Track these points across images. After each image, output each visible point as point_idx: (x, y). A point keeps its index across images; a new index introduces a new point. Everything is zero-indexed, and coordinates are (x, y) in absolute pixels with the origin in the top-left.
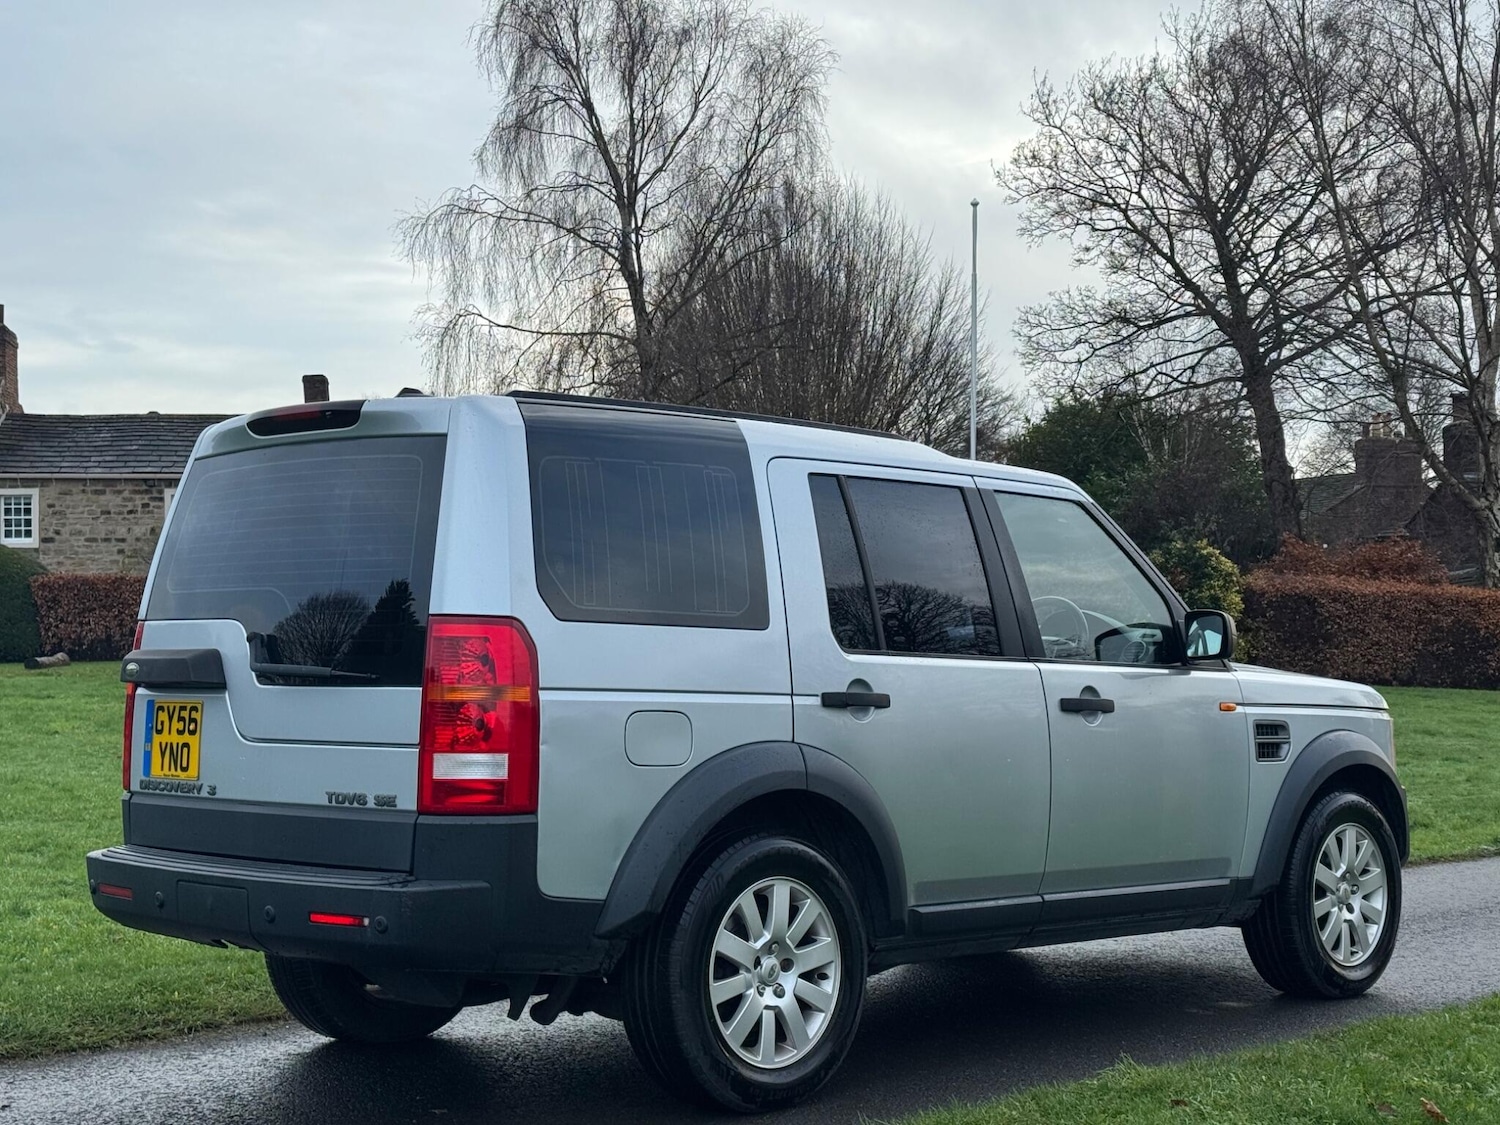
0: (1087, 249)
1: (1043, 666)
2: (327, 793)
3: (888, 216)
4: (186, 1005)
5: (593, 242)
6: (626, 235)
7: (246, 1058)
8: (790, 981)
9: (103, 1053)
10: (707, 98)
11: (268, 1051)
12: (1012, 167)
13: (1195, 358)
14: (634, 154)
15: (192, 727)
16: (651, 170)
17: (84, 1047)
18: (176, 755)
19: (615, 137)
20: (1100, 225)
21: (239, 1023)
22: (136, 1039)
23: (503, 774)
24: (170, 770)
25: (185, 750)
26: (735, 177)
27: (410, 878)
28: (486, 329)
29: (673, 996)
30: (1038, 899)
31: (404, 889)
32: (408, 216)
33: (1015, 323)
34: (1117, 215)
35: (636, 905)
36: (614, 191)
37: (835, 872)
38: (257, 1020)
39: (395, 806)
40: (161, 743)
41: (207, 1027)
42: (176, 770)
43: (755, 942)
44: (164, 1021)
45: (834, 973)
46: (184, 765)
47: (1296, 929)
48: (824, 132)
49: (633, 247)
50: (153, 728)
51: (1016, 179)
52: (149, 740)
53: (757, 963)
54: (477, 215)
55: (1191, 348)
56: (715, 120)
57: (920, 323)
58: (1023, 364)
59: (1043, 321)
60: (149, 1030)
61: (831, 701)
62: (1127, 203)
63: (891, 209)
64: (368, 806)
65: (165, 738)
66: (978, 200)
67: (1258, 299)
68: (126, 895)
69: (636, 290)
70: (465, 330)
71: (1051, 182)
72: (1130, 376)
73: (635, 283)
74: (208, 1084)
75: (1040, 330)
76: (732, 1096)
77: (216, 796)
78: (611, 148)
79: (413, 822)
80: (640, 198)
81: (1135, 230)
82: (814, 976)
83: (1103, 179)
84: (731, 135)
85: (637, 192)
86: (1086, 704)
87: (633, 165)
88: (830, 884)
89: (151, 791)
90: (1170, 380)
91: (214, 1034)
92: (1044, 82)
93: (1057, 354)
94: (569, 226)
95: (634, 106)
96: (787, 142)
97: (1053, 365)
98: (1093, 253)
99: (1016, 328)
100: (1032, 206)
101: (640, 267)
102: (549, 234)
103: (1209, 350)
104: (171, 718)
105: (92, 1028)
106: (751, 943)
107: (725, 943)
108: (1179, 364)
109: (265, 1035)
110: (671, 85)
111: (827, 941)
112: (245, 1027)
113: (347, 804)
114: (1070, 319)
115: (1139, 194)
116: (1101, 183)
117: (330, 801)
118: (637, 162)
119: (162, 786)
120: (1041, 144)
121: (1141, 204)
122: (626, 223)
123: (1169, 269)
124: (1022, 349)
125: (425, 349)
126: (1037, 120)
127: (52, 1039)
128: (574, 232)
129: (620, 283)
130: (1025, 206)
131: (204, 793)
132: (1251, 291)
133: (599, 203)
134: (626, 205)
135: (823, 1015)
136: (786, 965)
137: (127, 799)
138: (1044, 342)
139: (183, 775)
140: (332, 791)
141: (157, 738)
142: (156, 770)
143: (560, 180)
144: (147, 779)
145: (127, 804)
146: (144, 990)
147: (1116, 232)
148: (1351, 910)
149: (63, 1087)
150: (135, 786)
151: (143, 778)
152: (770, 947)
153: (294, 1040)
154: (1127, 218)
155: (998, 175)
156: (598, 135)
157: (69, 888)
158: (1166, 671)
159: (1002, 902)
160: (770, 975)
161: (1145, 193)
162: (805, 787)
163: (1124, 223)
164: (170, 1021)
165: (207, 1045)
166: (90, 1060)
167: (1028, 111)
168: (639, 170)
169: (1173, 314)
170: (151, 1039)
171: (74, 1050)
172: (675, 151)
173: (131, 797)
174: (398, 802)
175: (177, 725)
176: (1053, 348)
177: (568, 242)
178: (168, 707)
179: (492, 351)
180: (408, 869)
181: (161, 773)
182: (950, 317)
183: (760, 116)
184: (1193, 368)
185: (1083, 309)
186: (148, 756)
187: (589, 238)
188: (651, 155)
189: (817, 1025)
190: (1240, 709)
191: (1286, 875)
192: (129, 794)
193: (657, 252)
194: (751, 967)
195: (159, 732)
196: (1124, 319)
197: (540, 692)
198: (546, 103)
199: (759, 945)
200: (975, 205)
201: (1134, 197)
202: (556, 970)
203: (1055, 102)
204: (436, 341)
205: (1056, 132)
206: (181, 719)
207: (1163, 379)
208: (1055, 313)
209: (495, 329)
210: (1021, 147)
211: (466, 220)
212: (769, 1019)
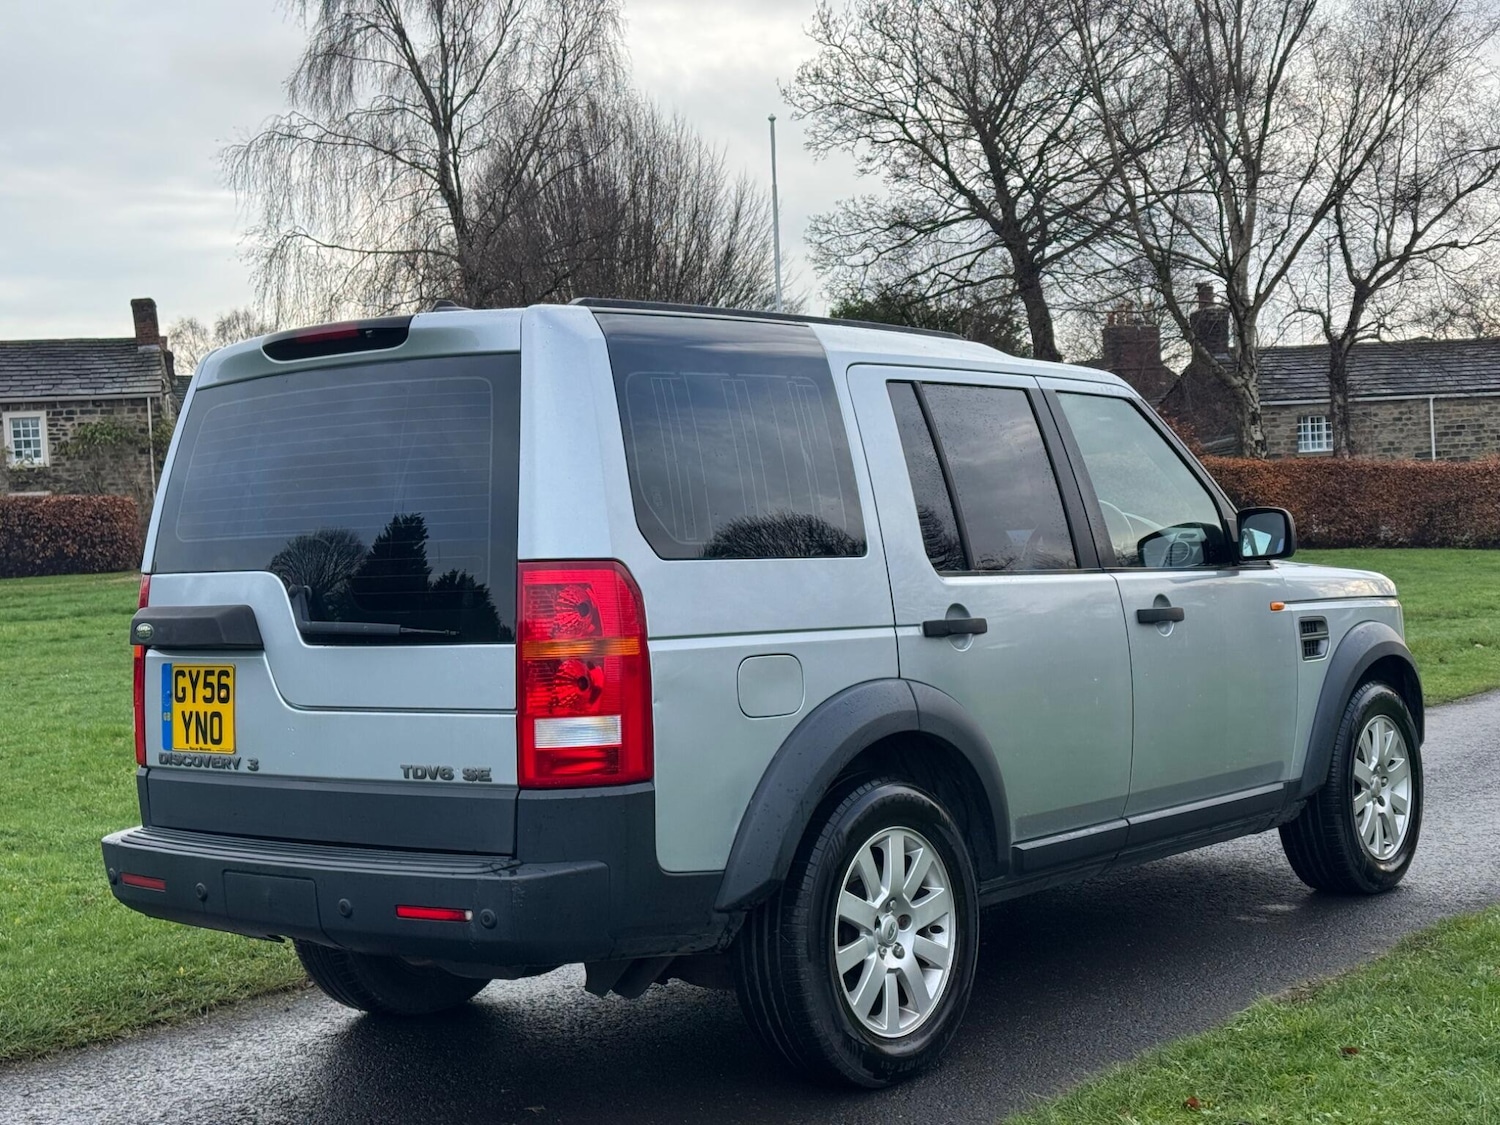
0: (869, 160)
1: (1120, 576)
2: (402, 767)
3: (684, 135)
4: (191, 980)
5: (412, 164)
6: (443, 157)
7: (281, 1043)
8: (908, 939)
9: (116, 1046)
10: (514, 22)
11: (301, 1033)
12: (797, 85)
13: (969, 259)
14: (447, 77)
15: (223, 693)
16: (465, 93)
17: (94, 1041)
18: (204, 727)
19: (427, 61)
20: (881, 137)
21: (254, 997)
22: (148, 1025)
23: (615, 739)
24: (197, 742)
25: (216, 720)
26: (545, 98)
27: (514, 862)
28: (313, 250)
29: (802, 970)
30: (1123, 823)
31: (515, 878)
32: (229, 144)
33: (806, 231)
34: (895, 127)
35: (760, 873)
36: (430, 114)
37: (946, 816)
38: (272, 992)
39: (490, 780)
40: (183, 713)
41: (221, 1004)
42: (205, 742)
43: (874, 900)
44: (173, 1002)
45: (949, 925)
46: (216, 737)
47: (1340, 827)
48: (626, 53)
49: (452, 168)
50: (171, 696)
51: (802, 96)
52: (167, 708)
53: (878, 924)
54: (299, 141)
55: (967, 248)
56: (522, 44)
57: (718, 236)
58: (815, 269)
59: (832, 228)
60: (161, 1014)
61: (933, 630)
62: (904, 116)
63: (687, 126)
64: (454, 781)
65: (188, 706)
66: (775, 115)
67: (1026, 201)
68: (157, 887)
69: (456, 209)
70: (292, 251)
71: (834, 98)
72: (912, 278)
73: (454, 201)
74: (254, 1084)
75: (829, 236)
76: (861, 1073)
77: (258, 772)
78: (424, 72)
79: (514, 798)
80: (455, 120)
81: (913, 142)
82: (930, 930)
83: (882, 95)
84: (538, 57)
85: (453, 112)
86: (1158, 615)
87: (447, 87)
88: (941, 829)
89: (174, 766)
90: (948, 278)
91: (230, 1012)
92: (824, 4)
93: (846, 259)
94: (387, 147)
95: (445, 31)
96: (590, 64)
97: (843, 268)
98: (878, 162)
99: (808, 235)
100: (816, 121)
101: (459, 186)
102: (367, 158)
103: (983, 251)
104: (194, 685)
105: (98, 1017)
106: (869, 902)
107: (848, 906)
108: (956, 264)
109: (287, 1010)
110: (479, 11)
111: (939, 890)
112: (260, 1001)
113: (428, 779)
114: (855, 225)
115: (915, 107)
116: (880, 97)
117: (407, 776)
118: (450, 85)
119: (188, 761)
120: (823, 62)
121: (916, 115)
122: (443, 144)
123: (944, 176)
124: (813, 255)
125: (254, 267)
126: (819, 41)
127: (58, 1034)
128: (393, 154)
129: (439, 203)
130: (810, 121)
131: (244, 768)
132: (1019, 195)
133: (416, 125)
134: (443, 127)
135: (941, 972)
136: (904, 922)
137: (144, 774)
138: (834, 248)
139: (215, 748)
140: (409, 764)
141: (177, 707)
142: (179, 742)
143: (376, 104)
144: (168, 752)
145: (144, 783)
146: (145, 967)
147: (894, 144)
148: (1382, 803)
149: (89, 1099)
150: (153, 760)
151: (164, 752)
152: (888, 904)
153: (322, 1015)
154: (905, 131)
155: (784, 93)
156: (412, 61)
157: (13, 840)
158: (1214, 573)
159: (1093, 830)
160: (890, 935)
161: (921, 106)
162: (916, 728)
163: (902, 135)
164: (180, 1000)
165: (229, 1028)
166: (105, 1058)
167: (810, 32)
168: (453, 93)
169: (950, 218)
170: (163, 1024)
171: (84, 1045)
172: (487, 73)
173: (148, 774)
174: (492, 776)
175: (202, 692)
176: (841, 253)
177: (384, 162)
178: (190, 672)
179: (320, 272)
180: (510, 851)
181: (187, 746)
182: (746, 227)
183: (565, 39)
184: (968, 268)
185: (867, 216)
186: (167, 728)
187: (407, 160)
188: (463, 78)
189: (936, 983)
190: (1287, 608)
191: (1329, 777)
192: (145, 770)
193: (472, 171)
194: (872, 928)
195: (181, 700)
196: (905, 224)
197: (649, 643)
198: (359, 30)
199: (878, 903)
200: (772, 120)
201: (910, 110)
202: (674, 951)
203: (834, 22)
204: (265, 261)
205: (836, 50)
206: (207, 685)
207: (942, 278)
208: (842, 221)
209: (322, 249)
210: (804, 67)
211: (287, 146)
212: (890, 981)
